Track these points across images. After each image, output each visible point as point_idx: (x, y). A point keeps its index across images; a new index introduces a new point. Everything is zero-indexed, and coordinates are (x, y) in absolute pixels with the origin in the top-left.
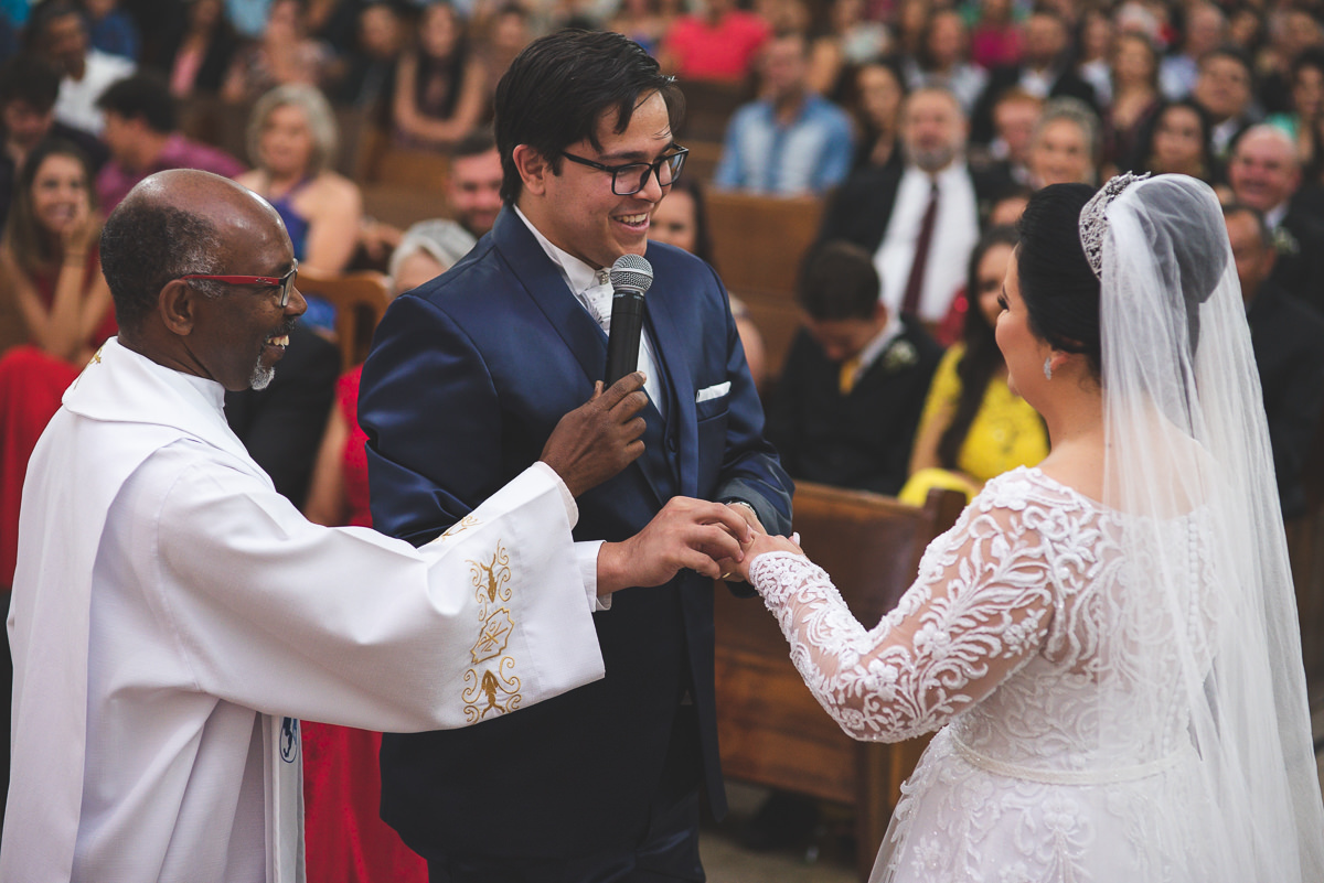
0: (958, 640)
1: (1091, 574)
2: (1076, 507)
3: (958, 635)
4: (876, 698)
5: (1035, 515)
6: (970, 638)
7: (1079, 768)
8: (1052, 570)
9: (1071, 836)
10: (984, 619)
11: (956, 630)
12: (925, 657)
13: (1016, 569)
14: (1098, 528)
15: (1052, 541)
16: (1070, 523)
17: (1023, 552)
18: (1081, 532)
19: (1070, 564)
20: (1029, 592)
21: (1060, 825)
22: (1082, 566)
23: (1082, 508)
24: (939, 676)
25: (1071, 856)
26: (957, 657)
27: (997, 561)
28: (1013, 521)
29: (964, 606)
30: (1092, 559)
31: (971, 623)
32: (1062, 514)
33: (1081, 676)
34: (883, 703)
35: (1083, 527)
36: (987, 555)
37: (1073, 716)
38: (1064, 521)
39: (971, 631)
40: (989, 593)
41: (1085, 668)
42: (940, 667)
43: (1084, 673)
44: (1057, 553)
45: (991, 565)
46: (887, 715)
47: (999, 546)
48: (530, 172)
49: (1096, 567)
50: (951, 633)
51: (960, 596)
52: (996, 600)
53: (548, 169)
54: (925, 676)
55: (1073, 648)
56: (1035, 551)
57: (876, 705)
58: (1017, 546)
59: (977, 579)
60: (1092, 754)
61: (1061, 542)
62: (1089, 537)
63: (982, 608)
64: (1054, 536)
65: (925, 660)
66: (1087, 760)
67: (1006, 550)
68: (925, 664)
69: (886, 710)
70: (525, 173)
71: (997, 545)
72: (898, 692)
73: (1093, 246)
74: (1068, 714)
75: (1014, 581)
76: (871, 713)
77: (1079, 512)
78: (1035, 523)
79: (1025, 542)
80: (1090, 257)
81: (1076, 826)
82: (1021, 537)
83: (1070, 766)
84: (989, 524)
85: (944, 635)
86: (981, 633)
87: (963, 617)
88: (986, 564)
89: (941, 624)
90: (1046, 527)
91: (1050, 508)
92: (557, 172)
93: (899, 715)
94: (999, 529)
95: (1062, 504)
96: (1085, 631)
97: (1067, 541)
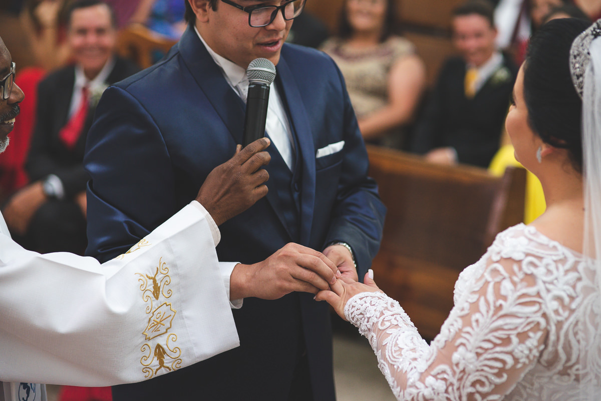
0: (482, 358)
1: (573, 306)
2: (562, 257)
5: (532, 264)
6: (489, 356)
8: (545, 304)
10: (498, 342)
11: (480, 351)
12: (461, 372)
13: (519, 304)
14: (578, 272)
15: (544, 282)
16: (557, 268)
17: (524, 291)
18: (565, 275)
19: (559, 299)
20: (530, 320)
22: (567, 300)
23: (566, 257)
24: (473, 384)
26: (482, 370)
27: (505, 298)
28: (516, 268)
30: (574, 295)
32: (551, 262)
33: (566, 377)
35: (567, 272)
36: (498, 295)
38: (552, 267)
39: (490, 351)
40: (500, 322)
41: (569, 371)
42: (472, 378)
43: (569, 375)
44: (548, 291)
47: (506, 287)
48: (198, 7)
49: (578, 300)
51: (480, 325)
52: (506, 327)
53: (210, 6)
54: (464, 387)
55: (560, 358)
56: (532, 290)
58: (519, 286)
59: (491, 313)
61: (551, 283)
62: (572, 279)
63: (496, 334)
64: (545, 279)
67: (512, 290)
68: (462, 377)
70: (195, 7)
72: (447, 398)
73: (578, 72)
75: (518, 313)
77: (563, 261)
78: (532, 270)
79: (524, 284)
80: (575, 81)
82: (522, 280)
84: (499, 271)
85: (471, 356)
86: (497, 352)
88: (497, 301)
89: (469, 347)
90: (540, 272)
91: (542, 258)
92: (215, 9)
94: (506, 274)
95: (551, 255)
96: (571, 347)
97: (555, 282)
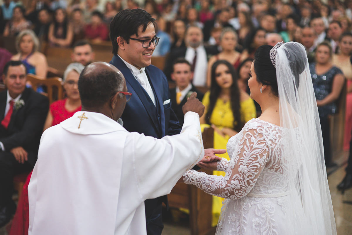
0: (249, 167)
1: (276, 142)
2: (270, 126)
3: (248, 165)
4: (236, 190)
5: (260, 129)
6: (252, 165)
7: (270, 193)
8: (267, 142)
9: (269, 211)
10: (253, 159)
11: (248, 164)
12: (243, 174)
13: (258, 144)
14: (276, 131)
15: (266, 135)
16: (269, 130)
17: (259, 139)
18: (272, 132)
19: (271, 140)
20: (263, 149)
21: (267, 208)
22: (274, 140)
23: (271, 126)
24: (248, 177)
25: (270, 216)
26: (250, 171)
27: (253, 143)
28: (255, 132)
29: (248, 157)
30: (276, 139)
31: (251, 161)
32: (267, 128)
33: (272, 169)
34: (238, 190)
35: (272, 131)
36: (251, 143)
37: (269, 180)
38: (267, 130)
39: (251, 163)
40: (253, 152)
41: (274, 167)
42: (247, 175)
44: (267, 138)
45: (252, 145)
46: (240, 192)
47: (253, 139)
48: (121, 44)
49: (277, 140)
50: (247, 165)
51: (246, 155)
52: (255, 153)
53: (126, 42)
54: (245, 179)
55: (272, 162)
56: (262, 139)
57: (237, 191)
58: (257, 138)
59: (249, 149)
60: (274, 190)
61: (268, 135)
62: (274, 133)
63: (252, 157)
64: (265, 134)
65: (243, 175)
66: (272, 191)
67: (255, 140)
68: (244, 176)
69: (240, 191)
70: (120, 44)
71: (252, 139)
72: (241, 186)
73: (273, 58)
74: (268, 180)
75: (258, 147)
76: (237, 194)
78: (261, 131)
79: (259, 137)
80: (272, 61)
81: (271, 208)
82: (258, 136)
83: (268, 193)
84: (249, 134)
85: (246, 167)
86: (254, 163)
87: (249, 160)
88: (251, 145)
89: (244, 164)
90: (264, 132)
91: (264, 127)
92: (128, 43)
93: (243, 191)
94: (252, 135)
95: (266, 126)
96: (276, 158)
97: (269, 134)
